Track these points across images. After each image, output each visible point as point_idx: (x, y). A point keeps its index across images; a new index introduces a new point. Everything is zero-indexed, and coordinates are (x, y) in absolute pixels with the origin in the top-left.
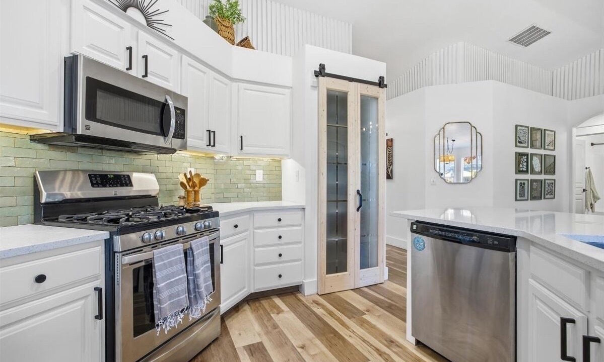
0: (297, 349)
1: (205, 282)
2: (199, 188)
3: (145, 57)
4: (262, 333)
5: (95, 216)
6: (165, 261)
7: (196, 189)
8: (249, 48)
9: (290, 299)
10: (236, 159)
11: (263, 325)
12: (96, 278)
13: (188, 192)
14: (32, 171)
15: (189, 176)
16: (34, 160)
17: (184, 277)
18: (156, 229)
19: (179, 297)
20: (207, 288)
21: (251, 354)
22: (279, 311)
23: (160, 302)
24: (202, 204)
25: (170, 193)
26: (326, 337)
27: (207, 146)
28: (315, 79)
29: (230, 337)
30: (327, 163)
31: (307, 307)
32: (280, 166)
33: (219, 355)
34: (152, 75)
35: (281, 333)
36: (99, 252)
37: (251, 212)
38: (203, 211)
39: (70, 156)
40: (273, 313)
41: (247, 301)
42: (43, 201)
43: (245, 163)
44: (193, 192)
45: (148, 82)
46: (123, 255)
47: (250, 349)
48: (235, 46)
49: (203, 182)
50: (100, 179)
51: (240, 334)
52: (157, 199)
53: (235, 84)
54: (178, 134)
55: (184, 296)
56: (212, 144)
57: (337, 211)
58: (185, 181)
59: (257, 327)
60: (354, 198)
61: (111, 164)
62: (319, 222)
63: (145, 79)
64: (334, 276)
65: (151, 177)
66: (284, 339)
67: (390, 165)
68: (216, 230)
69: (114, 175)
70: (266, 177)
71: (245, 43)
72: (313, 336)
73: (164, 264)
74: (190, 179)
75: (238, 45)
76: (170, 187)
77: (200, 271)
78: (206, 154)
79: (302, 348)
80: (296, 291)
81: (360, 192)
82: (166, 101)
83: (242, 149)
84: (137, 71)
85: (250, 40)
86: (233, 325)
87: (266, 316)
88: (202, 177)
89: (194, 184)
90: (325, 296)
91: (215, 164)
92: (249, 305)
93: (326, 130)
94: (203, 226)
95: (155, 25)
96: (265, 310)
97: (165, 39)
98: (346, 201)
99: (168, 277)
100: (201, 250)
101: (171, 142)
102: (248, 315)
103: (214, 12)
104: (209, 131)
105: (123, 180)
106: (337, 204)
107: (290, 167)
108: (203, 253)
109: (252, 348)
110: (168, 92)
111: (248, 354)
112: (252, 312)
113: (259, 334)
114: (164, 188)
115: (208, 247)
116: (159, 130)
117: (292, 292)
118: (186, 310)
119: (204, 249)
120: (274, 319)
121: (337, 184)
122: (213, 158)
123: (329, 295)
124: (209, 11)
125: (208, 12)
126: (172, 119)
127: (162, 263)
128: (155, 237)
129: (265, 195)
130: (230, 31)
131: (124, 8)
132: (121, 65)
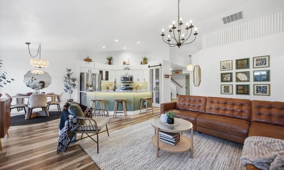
3: (128, 73)
56: (138, 81)
82: (129, 77)
83: (145, 81)
95: (129, 69)
131: (126, 69)
132: (125, 75)
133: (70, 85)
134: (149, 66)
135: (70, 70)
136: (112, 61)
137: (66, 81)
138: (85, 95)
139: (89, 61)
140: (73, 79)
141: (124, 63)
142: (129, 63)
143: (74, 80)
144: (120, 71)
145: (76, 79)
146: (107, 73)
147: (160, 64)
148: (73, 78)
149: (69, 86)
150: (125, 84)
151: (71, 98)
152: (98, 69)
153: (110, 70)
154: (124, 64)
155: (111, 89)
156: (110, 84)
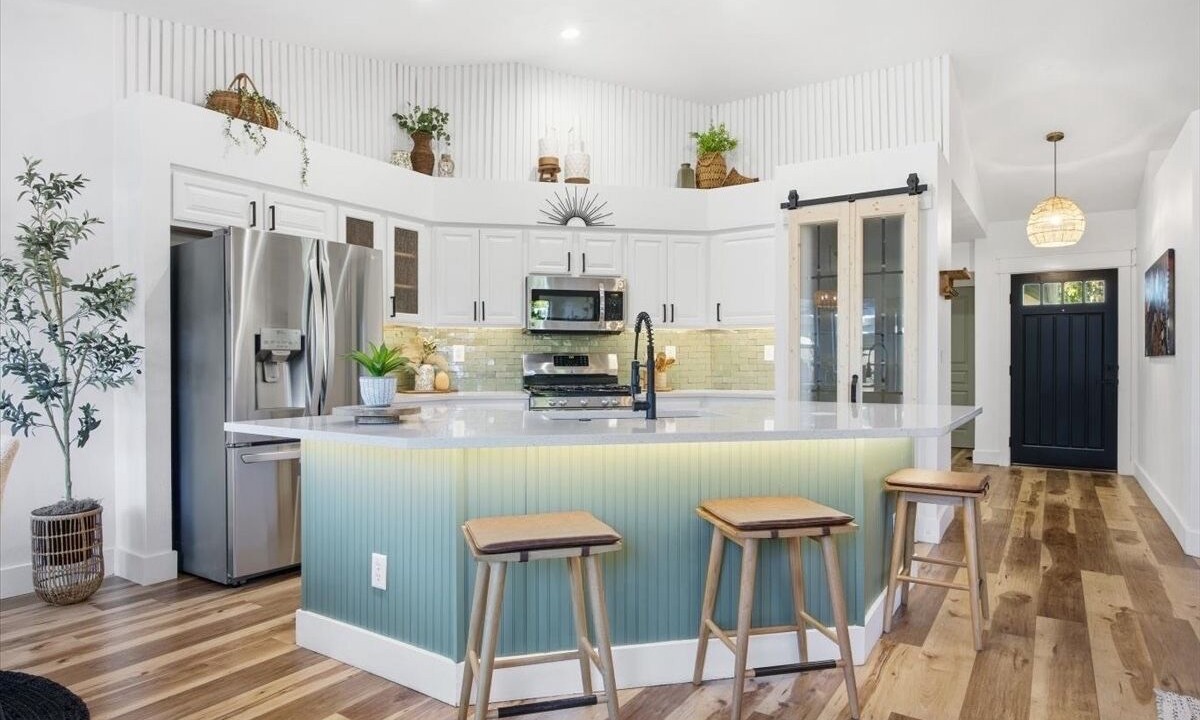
3: (583, 255)
16: (525, 347)
27: (664, 322)
34: (589, 268)
42: (525, 375)
45: (584, 276)
48: (713, 189)
50: (562, 360)
52: (617, 378)
54: (613, 315)
56: (669, 319)
63: (582, 273)
69: (575, 356)
82: (598, 288)
83: (719, 320)
84: (575, 272)
95: (594, 222)
97: (604, 229)
104: (665, 305)
105: (582, 360)
110: (601, 280)
116: (592, 317)
126: (601, 305)
131: (565, 222)
132: (563, 269)
133: (65, 356)
134: (794, 196)
135: (58, 190)
136: (438, 148)
137: (17, 308)
138: (232, 453)
139: (253, 119)
140: (100, 284)
141: (548, 170)
142: (587, 169)
143: (110, 298)
144: (519, 232)
145: (127, 287)
146: (406, 240)
147: (913, 179)
148: (99, 276)
149: (52, 357)
150: (549, 345)
151: (79, 496)
152: (335, 202)
153: (431, 224)
154: (545, 176)
155: (435, 388)
156: (429, 349)
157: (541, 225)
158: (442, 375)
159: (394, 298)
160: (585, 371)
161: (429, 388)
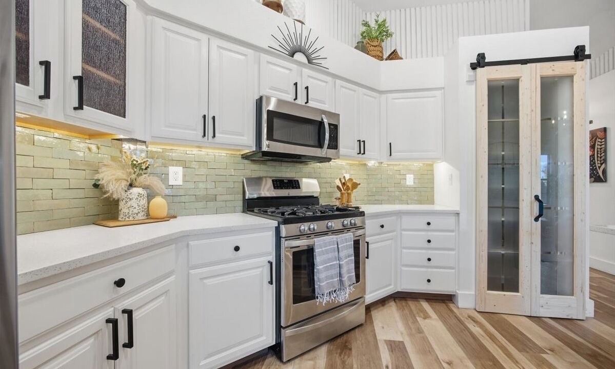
0: (442, 362)
1: (349, 273)
2: (352, 191)
3: (307, 88)
4: (405, 332)
5: (273, 209)
6: (323, 249)
7: (349, 191)
8: (397, 59)
9: (441, 307)
10: (386, 165)
11: (407, 325)
12: (269, 254)
13: (342, 194)
14: (242, 177)
15: (343, 181)
16: (244, 171)
17: (337, 263)
18: (310, 223)
19: (333, 279)
20: (349, 278)
21: (391, 350)
22: (426, 316)
23: (319, 280)
24: (354, 204)
25: (330, 195)
26: (481, 363)
27: (358, 154)
28: (472, 72)
29: (374, 327)
30: (488, 164)
31: (459, 320)
32: (432, 170)
33: (362, 340)
34: (312, 101)
35: (425, 339)
36: (270, 236)
37: (399, 214)
38: (350, 210)
39: (263, 167)
40: (419, 317)
41: (394, 298)
42: (247, 198)
43: (396, 168)
44: (346, 194)
45: (308, 107)
46: (287, 240)
47: (391, 345)
48: (384, 61)
49: (355, 185)
50: (279, 184)
51: (383, 328)
52: (318, 199)
53: (384, 96)
54: (332, 145)
55: (336, 279)
56: (362, 152)
57: (503, 219)
58: (340, 186)
59: (400, 326)
60: (530, 205)
61: (287, 172)
62: (478, 231)
63: (307, 105)
64: (498, 294)
65: (314, 182)
66: (428, 347)
67: (602, 164)
68: (362, 228)
69: (288, 180)
70: (417, 181)
71: (394, 56)
72: (464, 355)
73: (322, 250)
74: (344, 183)
75: (386, 60)
76: (329, 190)
77: (343, 262)
78: (359, 161)
79: (449, 363)
80: (449, 300)
81: (540, 198)
82: (322, 120)
83: (391, 155)
84: (301, 101)
85: (398, 52)
86: (378, 316)
87: (412, 317)
88: (354, 181)
89: (348, 187)
90: (486, 314)
91: (368, 170)
92: (395, 302)
93: (486, 127)
94: (349, 223)
95: (314, 61)
96: (411, 311)
97: (321, 70)
98: (518, 208)
99: (325, 262)
100: (345, 244)
101: (326, 153)
102: (392, 312)
103: (364, 37)
104: (359, 141)
105: (294, 184)
106: (503, 212)
107: (443, 171)
108: (347, 247)
109: (393, 345)
110: (324, 112)
111: (388, 349)
112: (397, 310)
113: (402, 334)
114: (324, 190)
115: (353, 243)
116: (317, 144)
117: (444, 300)
118: (338, 291)
119: (348, 243)
120: (420, 322)
121: (503, 188)
122: (365, 165)
123: (492, 316)
124: (361, 37)
125: (359, 38)
126: (326, 134)
127: (320, 250)
128: (309, 229)
129: (415, 199)
130: (380, 49)
131: (293, 54)
132: (290, 98)
134: (481, 57)
155: (148, 215)
156: (139, 168)
157: (270, 51)
158: (158, 201)
159: (80, 79)
160: (293, 192)
161: (141, 216)
